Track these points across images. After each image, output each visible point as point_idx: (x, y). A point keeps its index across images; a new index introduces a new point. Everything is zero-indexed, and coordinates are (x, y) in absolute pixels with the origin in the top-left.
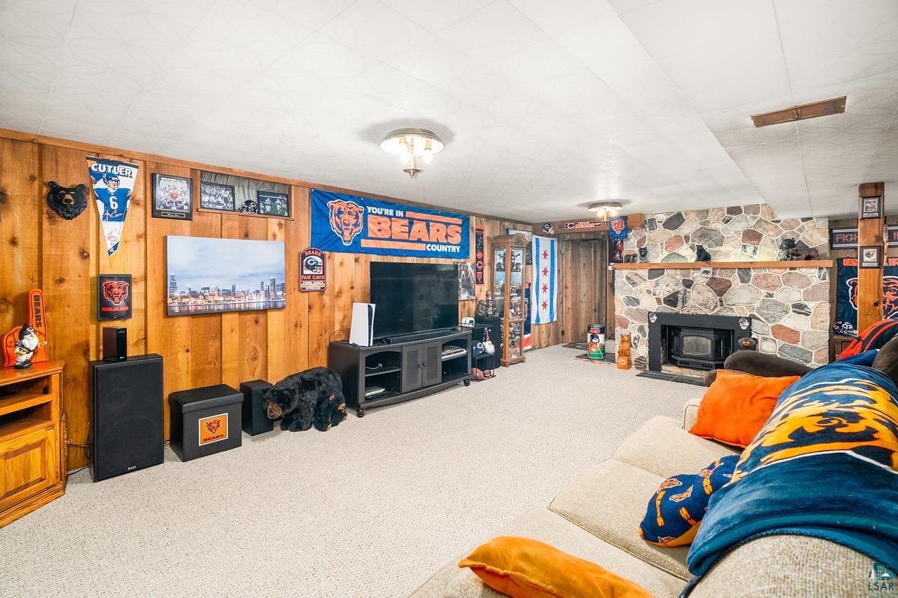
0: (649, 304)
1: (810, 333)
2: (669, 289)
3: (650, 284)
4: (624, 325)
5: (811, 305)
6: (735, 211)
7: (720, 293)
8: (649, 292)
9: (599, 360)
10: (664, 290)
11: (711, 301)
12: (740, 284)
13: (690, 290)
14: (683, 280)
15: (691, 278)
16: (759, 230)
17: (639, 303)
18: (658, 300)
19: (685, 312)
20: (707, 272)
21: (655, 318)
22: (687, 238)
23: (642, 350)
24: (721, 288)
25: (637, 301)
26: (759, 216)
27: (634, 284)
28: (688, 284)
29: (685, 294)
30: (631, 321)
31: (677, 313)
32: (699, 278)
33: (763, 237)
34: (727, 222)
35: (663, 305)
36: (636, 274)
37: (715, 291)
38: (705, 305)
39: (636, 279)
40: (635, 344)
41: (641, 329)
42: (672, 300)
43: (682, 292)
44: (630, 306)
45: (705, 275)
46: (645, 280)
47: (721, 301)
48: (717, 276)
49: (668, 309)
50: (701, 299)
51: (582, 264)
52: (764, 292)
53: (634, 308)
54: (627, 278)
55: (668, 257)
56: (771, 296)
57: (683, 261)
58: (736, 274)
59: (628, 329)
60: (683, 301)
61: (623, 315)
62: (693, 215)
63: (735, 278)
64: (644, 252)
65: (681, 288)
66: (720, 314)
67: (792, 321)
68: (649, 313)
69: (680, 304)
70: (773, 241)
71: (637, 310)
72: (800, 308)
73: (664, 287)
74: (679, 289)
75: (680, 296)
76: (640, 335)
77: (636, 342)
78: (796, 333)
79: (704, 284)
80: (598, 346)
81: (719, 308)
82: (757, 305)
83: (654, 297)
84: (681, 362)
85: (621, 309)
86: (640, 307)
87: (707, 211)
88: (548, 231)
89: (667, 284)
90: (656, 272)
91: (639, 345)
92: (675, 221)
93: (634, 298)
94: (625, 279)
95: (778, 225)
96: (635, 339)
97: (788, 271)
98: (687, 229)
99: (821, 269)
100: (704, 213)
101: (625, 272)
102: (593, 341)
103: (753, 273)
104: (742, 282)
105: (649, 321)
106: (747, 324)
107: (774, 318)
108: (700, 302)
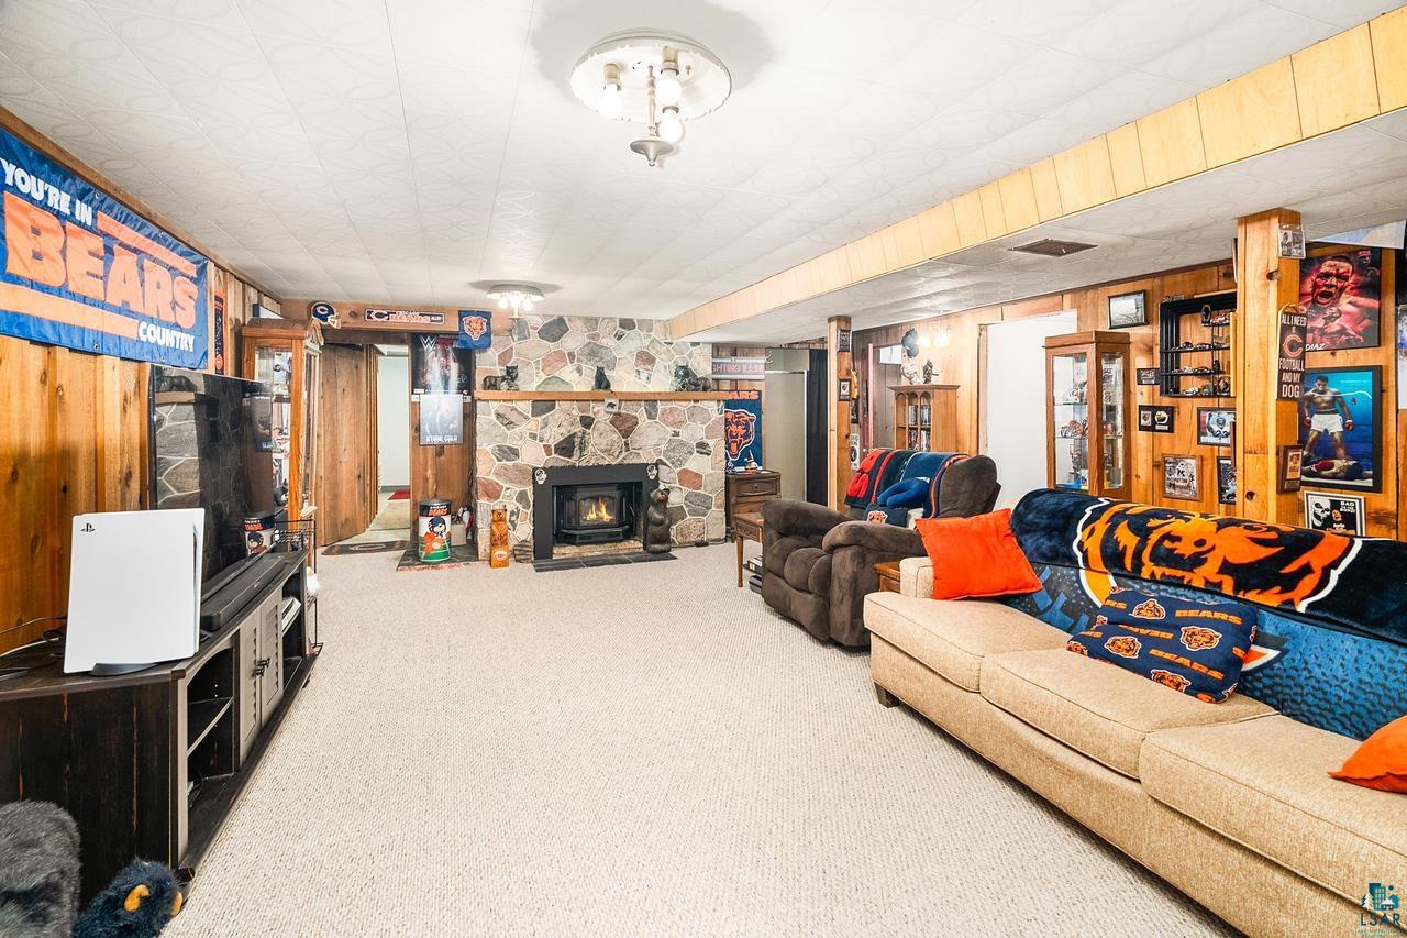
0: (534, 456)
1: (711, 475)
2: (563, 430)
3: (534, 424)
4: (494, 493)
5: (711, 443)
6: (627, 324)
7: (626, 434)
8: (533, 436)
9: (446, 561)
10: (555, 435)
11: (616, 445)
12: (647, 421)
13: (590, 431)
14: (581, 417)
15: (591, 414)
16: (652, 352)
17: (517, 455)
18: (547, 448)
19: (583, 464)
20: (611, 405)
21: (544, 476)
22: (572, 356)
23: (523, 531)
24: (625, 426)
25: (514, 453)
26: (653, 334)
27: (510, 424)
28: (587, 422)
29: (583, 437)
30: (505, 486)
31: (573, 466)
32: (601, 413)
33: (658, 360)
34: (620, 338)
35: (554, 455)
36: (513, 409)
37: (620, 431)
38: (608, 451)
39: (513, 417)
40: (512, 522)
41: (522, 497)
42: (566, 447)
43: (580, 434)
44: (504, 462)
45: (610, 410)
46: (526, 418)
47: (627, 444)
48: (623, 412)
49: (560, 461)
50: (604, 442)
51: (339, 390)
52: (670, 429)
53: (511, 463)
54: (499, 415)
55: (547, 382)
56: (676, 434)
57: (566, 389)
58: (643, 408)
59: (501, 499)
60: (580, 448)
61: (492, 477)
62: (580, 324)
63: (640, 412)
64: (511, 374)
65: (579, 428)
66: (626, 462)
67: (696, 463)
68: (535, 469)
69: (577, 453)
70: (665, 367)
71: (515, 466)
72: (702, 447)
73: (555, 429)
74: (576, 431)
75: (577, 440)
76: (520, 507)
77: (514, 518)
78: (698, 476)
79: (608, 422)
80: (444, 537)
81: (624, 454)
82: (663, 447)
83: (541, 444)
84: (582, 537)
85: (486, 468)
86: (519, 461)
87: (596, 320)
88: (326, 320)
89: (559, 424)
90: (543, 405)
91: (518, 523)
92: (555, 329)
93: (508, 447)
94: (493, 417)
95: (670, 347)
96: (512, 513)
97: (692, 403)
98: (573, 341)
99: (719, 401)
100: (592, 322)
101: (494, 406)
102: (436, 529)
103: (660, 406)
104: (649, 418)
105: (535, 482)
106: (655, 472)
107: (680, 462)
108: (603, 447)
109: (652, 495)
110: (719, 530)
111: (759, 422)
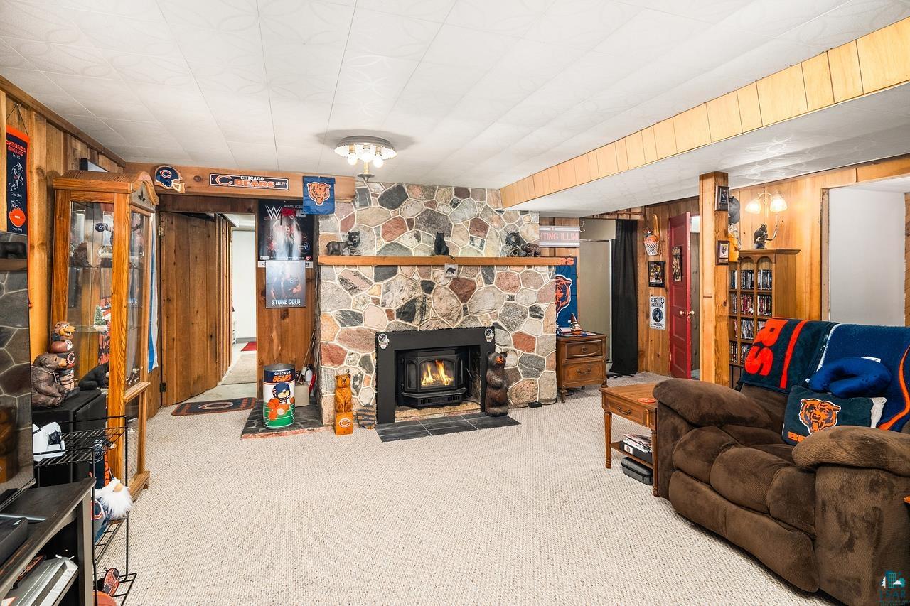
0: (377, 321)
1: (543, 337)
2: (404, 295)
3: (377, 289)
4: (337, 359)
5: (544, 306)
6: (462, 192)
7: (464, 298)
8: (376, 301)
9: (290, 427)
10: (397, 299)
11: (455, 309)
12: (485, 286)
13: (431, 296)
14: (422, 282)
15: (431, 279)
16: (485, 220)
17: (361, 320)
18: (389, 313)
19: (424, 328)
20: (451, 270)
21: (387, 341)
22: (410, 222)
23: (366, 395)
24: (463, 290)
25: (357, 318)
26: (486, 202)
27: (353, 289)
28: (428, 287)
29: (423, 302)
30: (349, 351)
31: (414, 330)
32: (441, 277)
33: (490, 227)
34: (455, 206)
35: (396, 320)
36: (357, 274)
37: (459, 296)
38: (447, 315)
39: (357, 282)
40: (356, 387)
41: (365, 362)
42: (407, 312)
43: (421, 299)
44: (348, 327)
45: (450, 275)
46: (370, 283)
47: (465, 309)
48: (461, 276)
49: (402, 325)
50: (444, 307)
51: (192, 257)
52: (506, 294)
53: (354, 328)
54: (342, 280)
55: (386, 248)
56: (511, 298)
57: (406, 255)
58: (480, 273)
59: (344, 364)
60: (421, 313)
61: (336, 342)
62: (418, 192)
63: (478, 277)
64: (353, 240)
65: (419, 293)
66: (465, 326)
67: (529, 327)
68: (377, 334)
69: (418, 317)
70: (497, 234)
71: (358, 331)
72: (536, 312)
73: (397, 294)
74: (417, 295)
75: (418, 305)
76: (364, 372)
77: (357, 383)
78: (531, 339)
79: (447, 286)
80: (289, 403)
81: (463, 318)
82: (499, 311)
83: (384, 309)
84: (424, 401)
85: (330, 333)
86: (362, 326)
87: (433, 189)
88: (169, 184)
89: (401, 289)
90: (386, 270)
91: (361, 387)
92: (394, 197)
93: (352, 312)
94: (337, 282)
95: (502, 216)
96: (356, 378)
97: (526, 269)
98: (411, 209)
99: (550, 266)
100: (429, 190)
101: (338, 272)
102: (281, 395)
103: (496, 271)
104: (486, 283)
105: (377, 346)
106: (492, 335)
107: (515, 325)
108: (443, 311)
109: (491, 358)
110: (550, 390)
111: (574, 286)
